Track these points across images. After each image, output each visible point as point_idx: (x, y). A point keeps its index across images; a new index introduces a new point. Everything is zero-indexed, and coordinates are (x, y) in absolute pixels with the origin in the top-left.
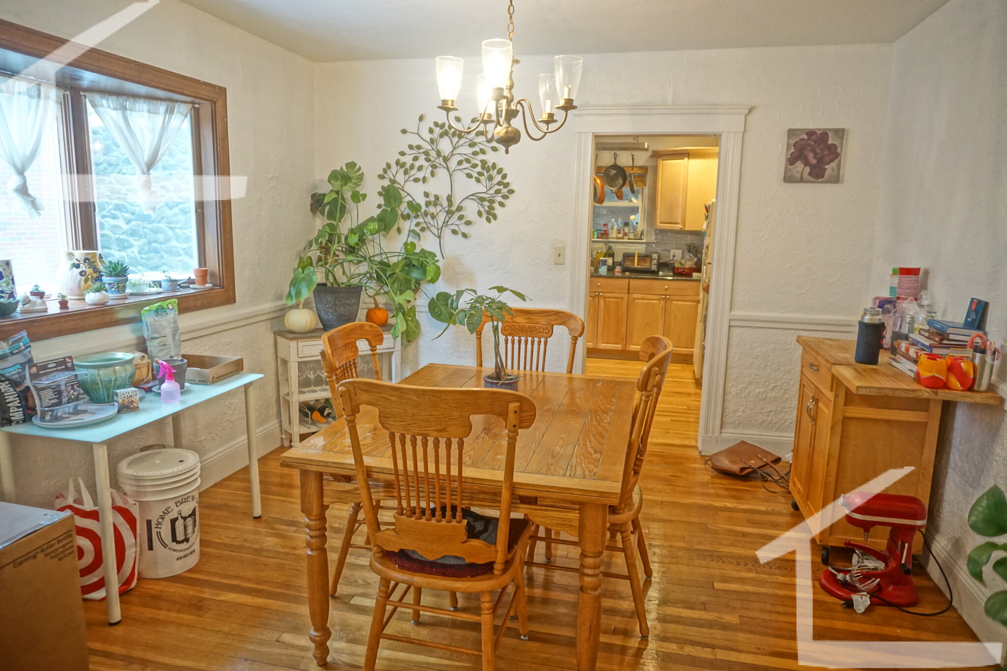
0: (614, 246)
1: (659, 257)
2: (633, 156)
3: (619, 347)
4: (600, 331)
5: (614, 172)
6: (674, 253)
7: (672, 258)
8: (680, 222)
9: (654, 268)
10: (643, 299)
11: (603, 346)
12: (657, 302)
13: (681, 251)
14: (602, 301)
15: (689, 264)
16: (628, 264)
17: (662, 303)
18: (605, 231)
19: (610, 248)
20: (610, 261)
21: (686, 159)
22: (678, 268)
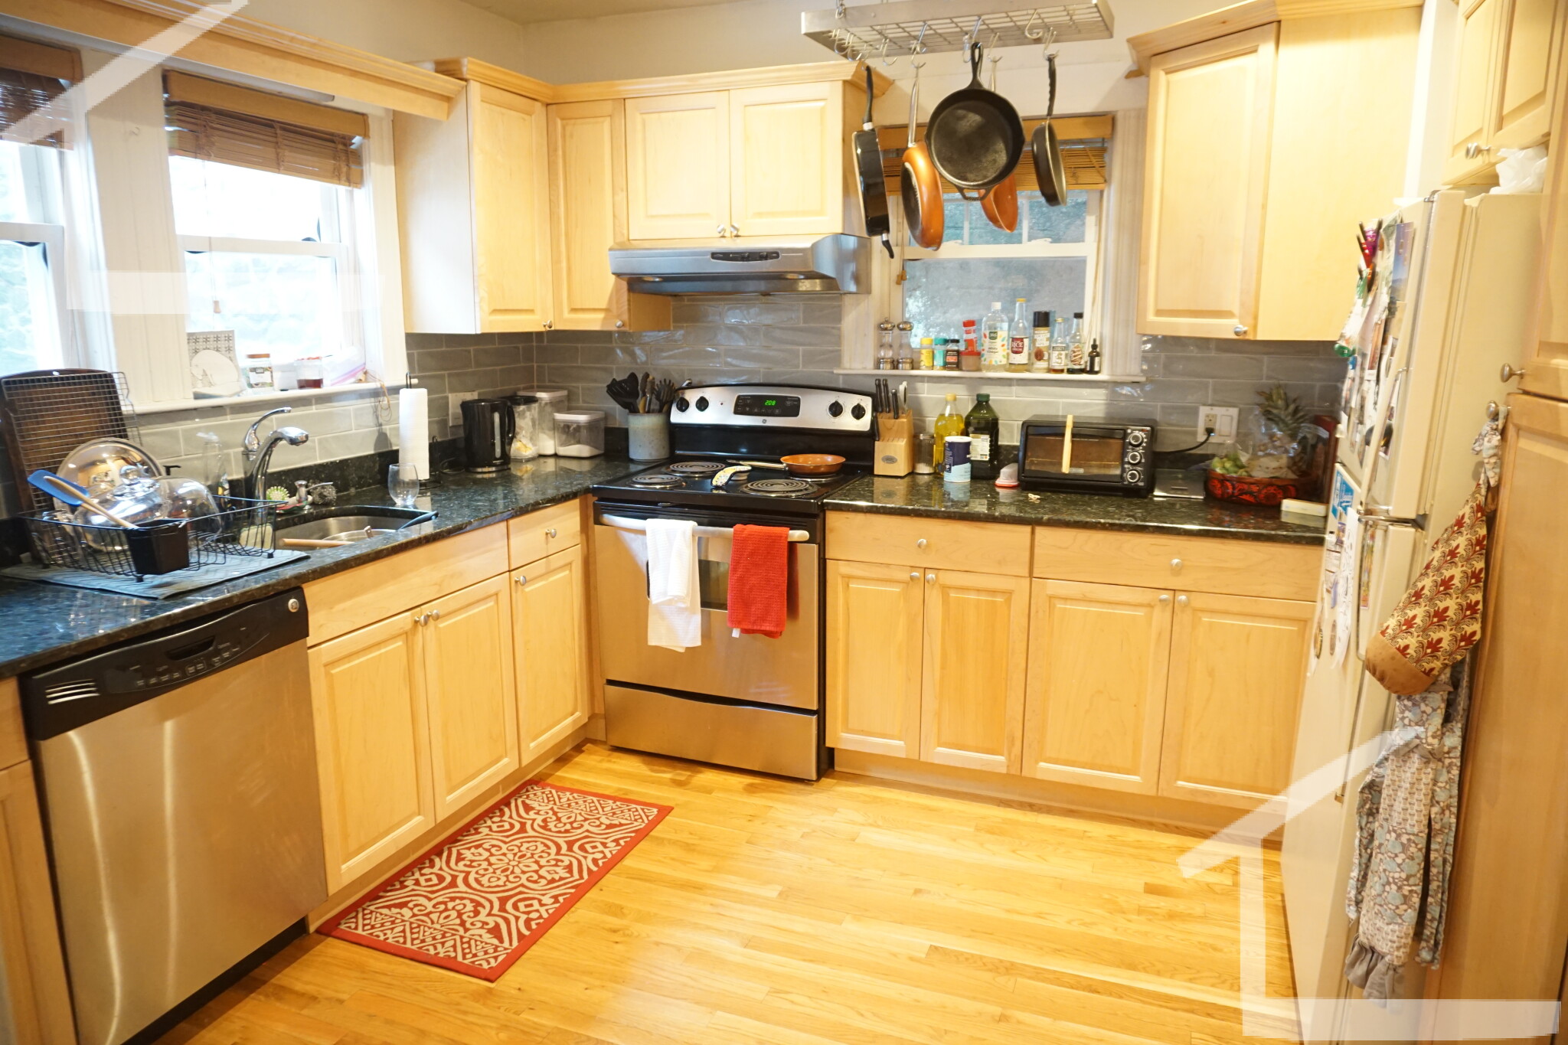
0: (997, 397)
1: (1153, 435)
2: (1051, 60)
3: (998, 762)
4: (930, 703)
5: (972, 120)
6: (1210, 418)
7: (1201, 438)
8: (1236, 310)
9: (1133, 476)
10: (1086, 600)
11: (943, 755)
12: (1140, 613)
13: (1234, 412)
14: (934, 598)
15: (1269, 466)
16: (1037, 464)
17: (1160, 617)
18: (969, 342)
19: (982, 402)
20: (981, 447)
21: (1267, 48)
22: (1223, 480)
